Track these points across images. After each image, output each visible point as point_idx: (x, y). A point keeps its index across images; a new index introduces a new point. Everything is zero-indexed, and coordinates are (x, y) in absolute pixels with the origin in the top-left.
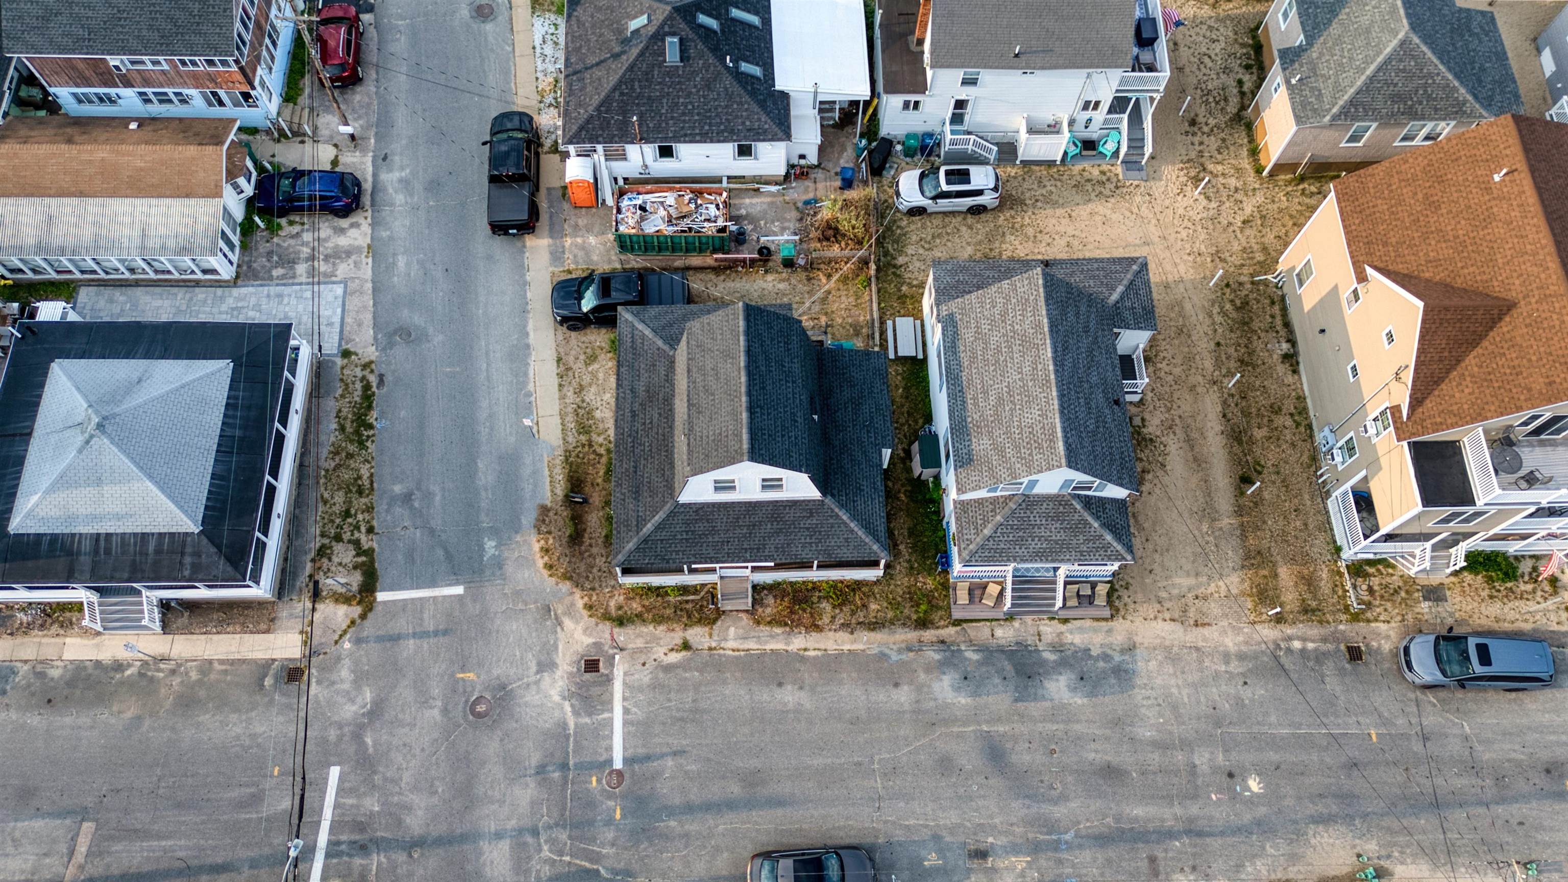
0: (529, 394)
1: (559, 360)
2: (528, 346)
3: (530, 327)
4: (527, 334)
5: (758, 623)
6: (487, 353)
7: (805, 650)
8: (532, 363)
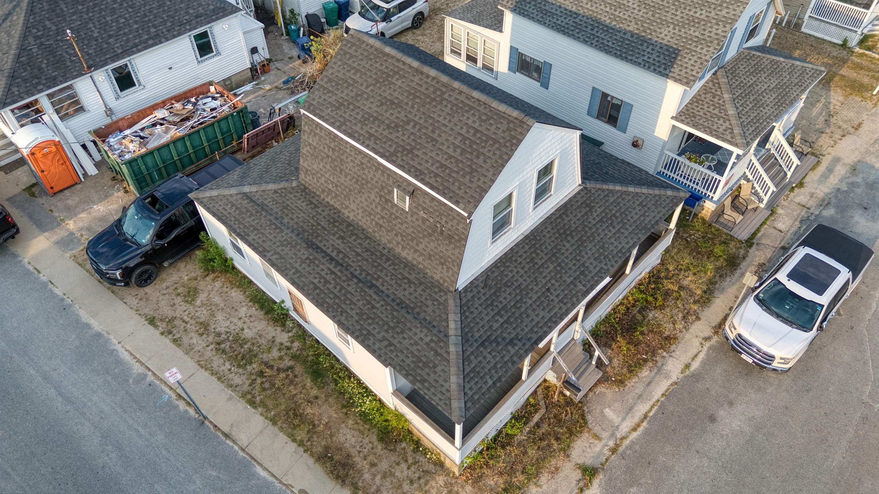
0: (142, 378)
1: (152, 321)
2: (99, 335)
3: (84, 316)
4: (88, 326)
5: (621, 382)
6: (46, 378)
7: (687, 366)
8: (118, 347)
